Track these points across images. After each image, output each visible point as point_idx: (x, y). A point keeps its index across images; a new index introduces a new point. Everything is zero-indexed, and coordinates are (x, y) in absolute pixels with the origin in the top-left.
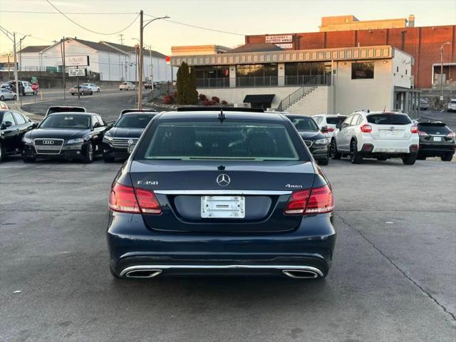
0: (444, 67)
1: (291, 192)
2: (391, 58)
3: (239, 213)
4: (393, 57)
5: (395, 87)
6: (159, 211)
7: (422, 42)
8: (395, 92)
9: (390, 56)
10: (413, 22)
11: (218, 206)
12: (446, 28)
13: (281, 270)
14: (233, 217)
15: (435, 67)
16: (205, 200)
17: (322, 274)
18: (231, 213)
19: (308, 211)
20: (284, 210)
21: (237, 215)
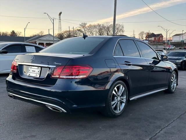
6: (16, 71)
13: (46, 105)
16: (30, 68)
17: (65, 111)
18: (35, 74)
19: (61, 77)
20: (51, 75)
21: (37, 75)
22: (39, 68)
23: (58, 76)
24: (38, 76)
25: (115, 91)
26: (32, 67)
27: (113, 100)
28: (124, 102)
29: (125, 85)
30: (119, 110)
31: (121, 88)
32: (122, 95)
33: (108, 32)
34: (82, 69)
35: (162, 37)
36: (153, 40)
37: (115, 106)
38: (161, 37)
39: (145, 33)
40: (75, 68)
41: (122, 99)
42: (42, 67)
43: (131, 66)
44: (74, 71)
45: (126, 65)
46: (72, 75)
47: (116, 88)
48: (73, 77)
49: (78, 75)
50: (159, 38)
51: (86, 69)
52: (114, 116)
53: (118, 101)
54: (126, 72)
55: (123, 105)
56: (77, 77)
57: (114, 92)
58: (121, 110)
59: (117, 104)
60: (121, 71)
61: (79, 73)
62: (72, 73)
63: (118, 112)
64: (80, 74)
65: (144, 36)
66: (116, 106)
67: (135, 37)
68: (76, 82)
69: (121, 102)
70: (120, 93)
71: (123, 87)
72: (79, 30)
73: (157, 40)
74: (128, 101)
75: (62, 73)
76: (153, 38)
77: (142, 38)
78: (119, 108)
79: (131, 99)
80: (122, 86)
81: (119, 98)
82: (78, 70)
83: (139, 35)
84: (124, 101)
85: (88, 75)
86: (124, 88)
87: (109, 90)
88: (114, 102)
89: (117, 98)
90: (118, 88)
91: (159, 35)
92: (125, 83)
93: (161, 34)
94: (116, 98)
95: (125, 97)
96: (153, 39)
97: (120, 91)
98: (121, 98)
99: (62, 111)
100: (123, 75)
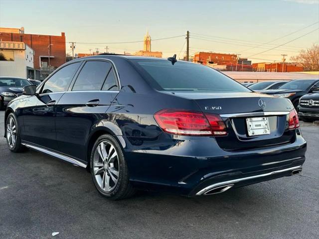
0: (50, 58)
1: (289, 113)
2: (24, 50)
4: (25, 49)
5: (27, 67)
6: (224, 133)
7: (33, 43)
8: (27, 70)
9: (24, 49)
10: (23, 31)
11: (256, 126)
12: (46, 37)
15: (41, 58)
18: (263, 130)
21: (266, 131)
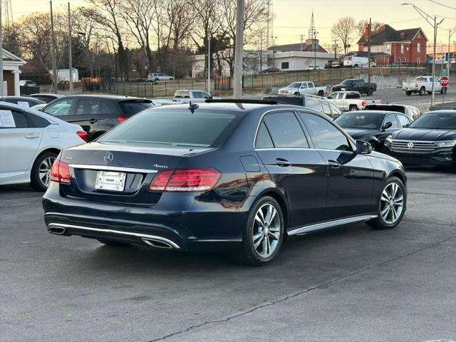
1: (156, 171)
3: (120, 186)
6: (69, 181)
11: (107, 180)
13: (141, 237)
14: (115, 190)
16: (100, 175)
17: (177, 246)
18: (115, 186)
19: (168, 189)
20: (149, 187)
21: (118, 188)
22: (122, 174)
23: (163, 189)
24: (121, 189)
25: (259, 215)
26: (105, 173)
27: (256, 232)
28: (277, 237)
29: (278, 205)
30: (266, 252)
31: (271, 211)
32: (273, 225)
33: (210, 20)
34: (203, 176)
35: (423, 39)
36: (390, 53)
37: (259, 243)
38: (419, 40)
39: (357, 23)
40: (192, 173)
41: (273, 232)
42: (127, 173)
43: (290, 167)
44: (191, 178)
45: (280, 165)
46: (187, 186)
47: (260, 210)
48: (190, 189)
49: (197, 186)
50: (411, 46)
51: (209, 174)
52: (258, 264)
53: (265, 236)
54: (280, 179)
55: (275, 243)
56: (195, 189)
57: (257, 217)
58: (270, 253)
59: (263, 240)
60: (270, 177)
61: (199, 181)
62: (186, 183)
63: (265, 256)
64: (200, 183)
65: (355, 37)
66: (261, 243)
67: (316, 41)
68: (196, 198)
69: (272, 239)
70: (268, 221)
71: (273, 208)
72: (89, 14)
73: (402, 52)
74: (284, 236)
75: (171, 183)
76: (389, 47)
77: (345, 46)
78: (266, 249)
79: (290, 233)
80: (271, 207)
81: (266, 230)
82: (198, 177)
83: (333, 31)
84: (277, 235)
85: (213, 186)
86: (275, 211)
87: (247, 213)
88: (257, 237)
89: (263, 229)
90: (265, 210)
91: (409, 34)
92: (277, 201)
93: (418, 31)
94: (261, 228)
95: (278, 229)
96: (387, 48)
97: (268, 216)
98: (271, 229)
99: (173, 246)
100: (273, 185)
